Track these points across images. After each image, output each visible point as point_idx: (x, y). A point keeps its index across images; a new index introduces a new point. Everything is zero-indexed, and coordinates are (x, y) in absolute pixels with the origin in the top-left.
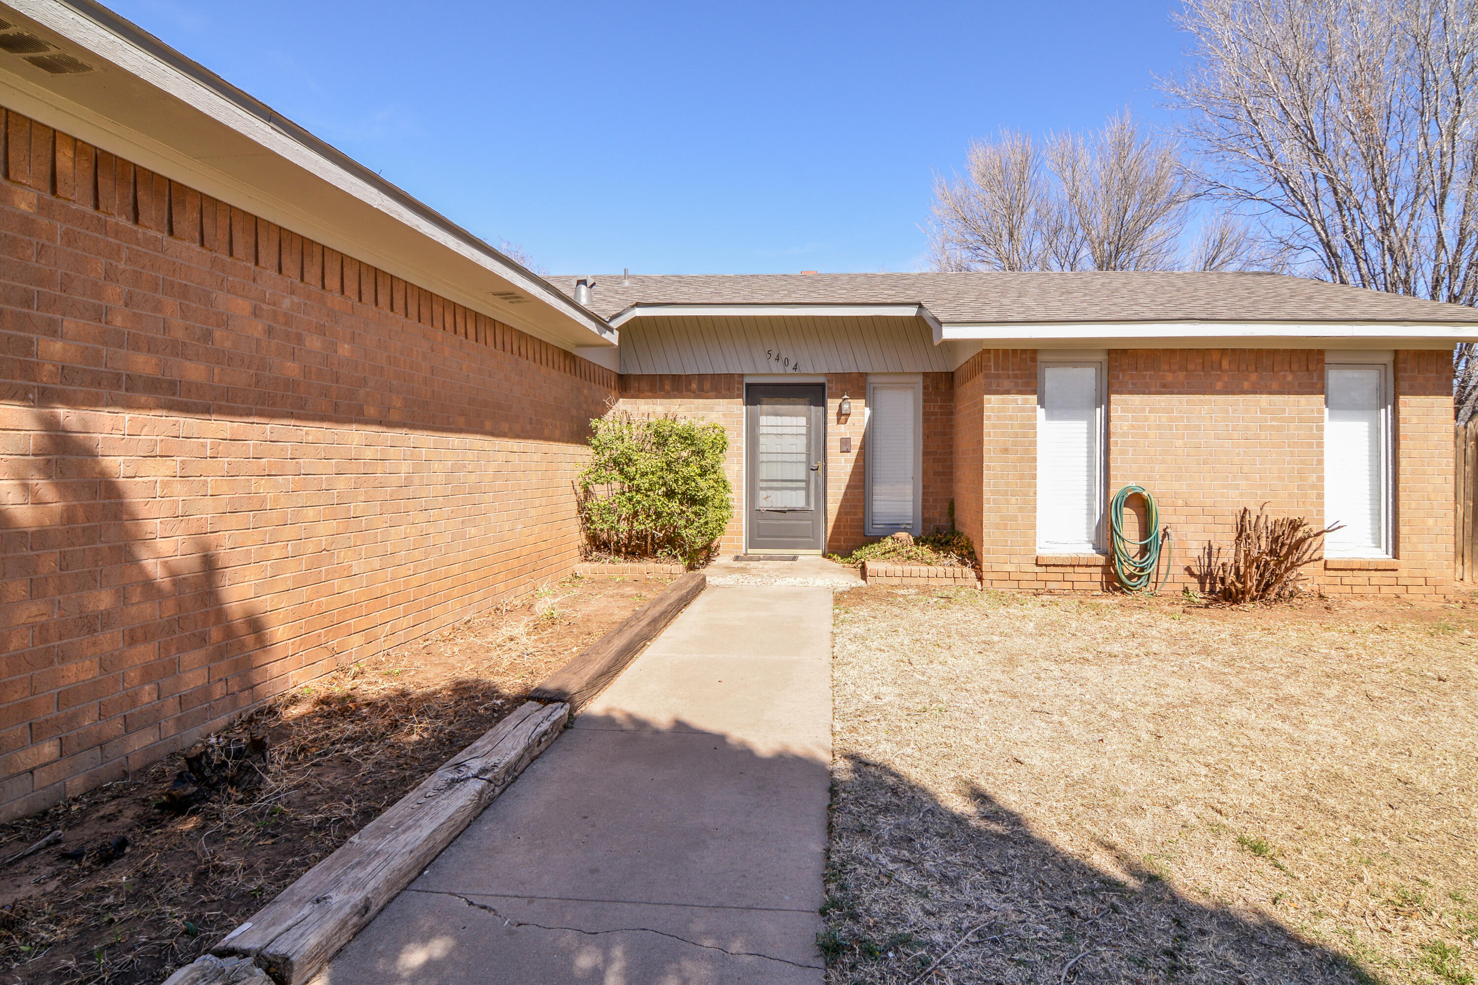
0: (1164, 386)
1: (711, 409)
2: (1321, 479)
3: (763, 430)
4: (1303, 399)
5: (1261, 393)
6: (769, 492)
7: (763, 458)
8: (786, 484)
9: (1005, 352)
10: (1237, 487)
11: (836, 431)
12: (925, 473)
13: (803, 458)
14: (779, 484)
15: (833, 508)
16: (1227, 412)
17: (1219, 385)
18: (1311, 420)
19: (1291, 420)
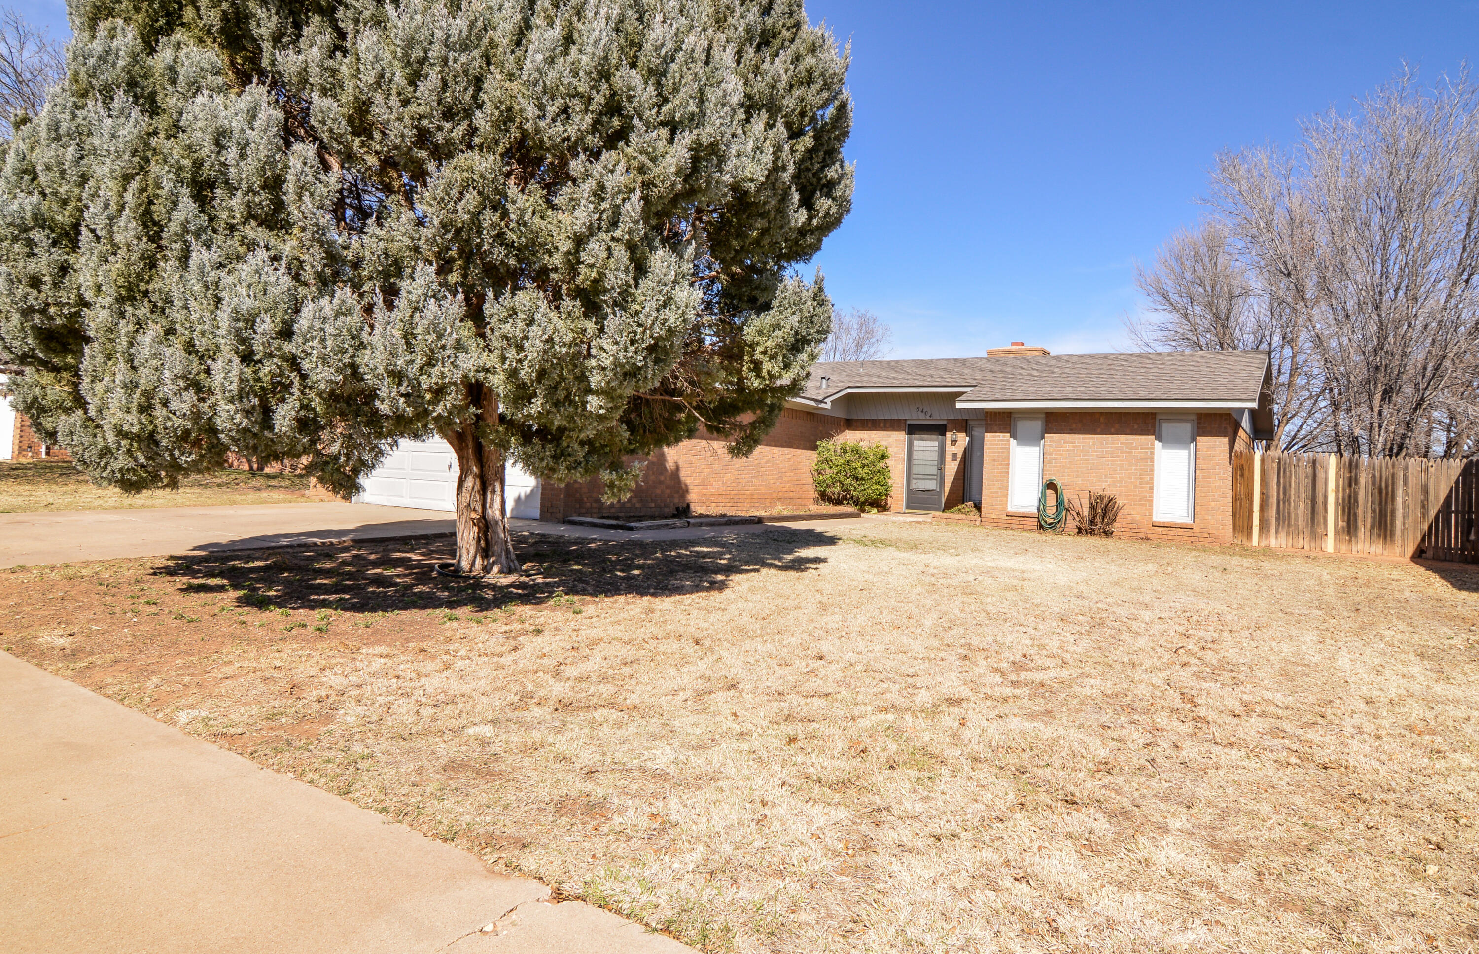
0: (1071, 430)
1: (890, 437)
2: (1152, 479)
3: (916, 447)
4: (1146, 437)
5: (1121, 434)
6: (917, 480)
7: (915, 462)
9: (998, 413)
11: (950, 450)
13: (932, 463)
14: (923, 476)
15: (947, 489)
16: (1103, 443)
17: (1099, 430)
18: (1148, 448)
19: (1136, 448)
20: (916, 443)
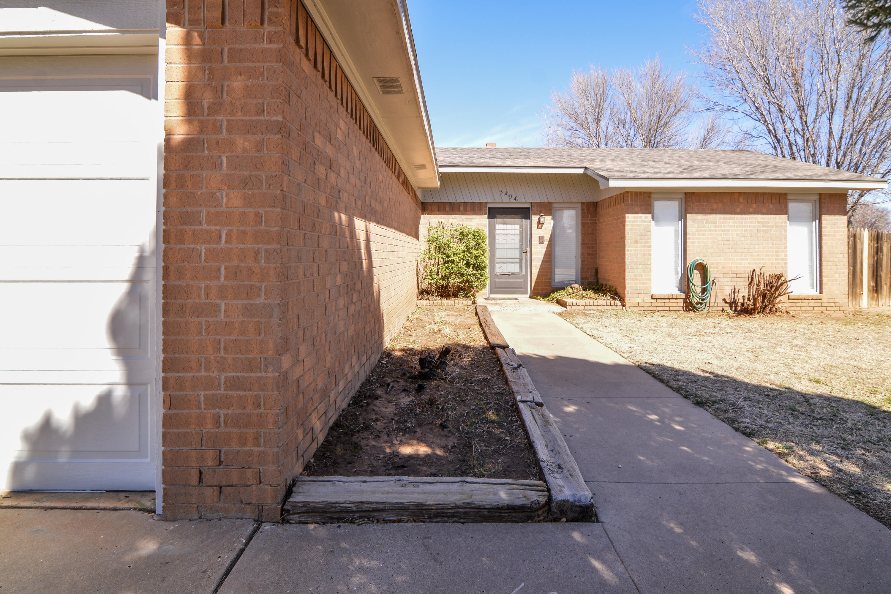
0: (712, 210)
1: (471, 221)
2: (786, 255)
3: (497, 232)
4: (777, 217)
5: (758, 214)
6: (500, 265)
7: (497, 246)
8: (509, 260)
9: (636, 193)
10: (747, 260)
11: (536, 233)
12: (582, 254)
13: (518, 246)
14: (505, 260)
15: (535, 273)
16: (742, 223)
17: (738, 210)
18: (781, 227)
19: (772, 227)
20: (498, 227)
